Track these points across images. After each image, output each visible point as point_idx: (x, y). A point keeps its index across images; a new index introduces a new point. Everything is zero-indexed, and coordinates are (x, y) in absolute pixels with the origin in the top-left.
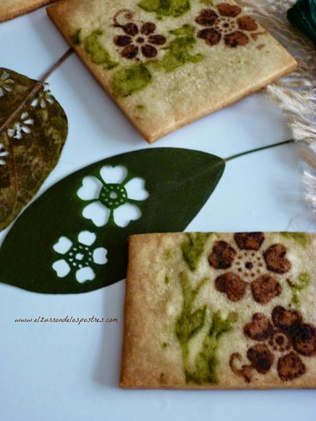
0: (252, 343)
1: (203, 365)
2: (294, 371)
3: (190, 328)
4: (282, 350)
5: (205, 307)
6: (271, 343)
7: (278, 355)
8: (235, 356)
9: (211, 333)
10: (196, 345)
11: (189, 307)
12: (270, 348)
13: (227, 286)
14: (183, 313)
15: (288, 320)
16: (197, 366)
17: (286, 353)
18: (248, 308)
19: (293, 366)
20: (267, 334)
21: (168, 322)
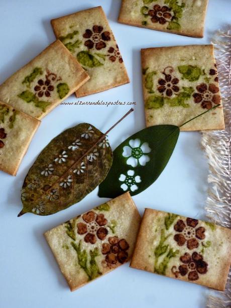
0: (182, 264)
1: (162, 267)
2: (194, 278)
3: (160, 252)
4: (192, 269)
5: (168, 245)
6: (189, 265)
7: (190, 270)
8: (174, 267)
9: (167, 256)
10: (161, 259)
11: (162, 244)
12: (188, 267)
13: (179, 239)
14: (159, 246)
15: (198, 258)
16: (160, 267)
17: (193, 270)
18: (184, 250)
19: (194, 276)
20: (188, 261)
21: (152, 248)
